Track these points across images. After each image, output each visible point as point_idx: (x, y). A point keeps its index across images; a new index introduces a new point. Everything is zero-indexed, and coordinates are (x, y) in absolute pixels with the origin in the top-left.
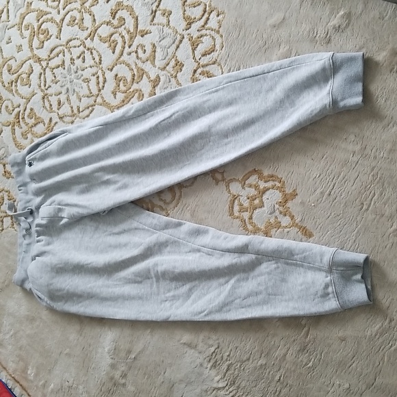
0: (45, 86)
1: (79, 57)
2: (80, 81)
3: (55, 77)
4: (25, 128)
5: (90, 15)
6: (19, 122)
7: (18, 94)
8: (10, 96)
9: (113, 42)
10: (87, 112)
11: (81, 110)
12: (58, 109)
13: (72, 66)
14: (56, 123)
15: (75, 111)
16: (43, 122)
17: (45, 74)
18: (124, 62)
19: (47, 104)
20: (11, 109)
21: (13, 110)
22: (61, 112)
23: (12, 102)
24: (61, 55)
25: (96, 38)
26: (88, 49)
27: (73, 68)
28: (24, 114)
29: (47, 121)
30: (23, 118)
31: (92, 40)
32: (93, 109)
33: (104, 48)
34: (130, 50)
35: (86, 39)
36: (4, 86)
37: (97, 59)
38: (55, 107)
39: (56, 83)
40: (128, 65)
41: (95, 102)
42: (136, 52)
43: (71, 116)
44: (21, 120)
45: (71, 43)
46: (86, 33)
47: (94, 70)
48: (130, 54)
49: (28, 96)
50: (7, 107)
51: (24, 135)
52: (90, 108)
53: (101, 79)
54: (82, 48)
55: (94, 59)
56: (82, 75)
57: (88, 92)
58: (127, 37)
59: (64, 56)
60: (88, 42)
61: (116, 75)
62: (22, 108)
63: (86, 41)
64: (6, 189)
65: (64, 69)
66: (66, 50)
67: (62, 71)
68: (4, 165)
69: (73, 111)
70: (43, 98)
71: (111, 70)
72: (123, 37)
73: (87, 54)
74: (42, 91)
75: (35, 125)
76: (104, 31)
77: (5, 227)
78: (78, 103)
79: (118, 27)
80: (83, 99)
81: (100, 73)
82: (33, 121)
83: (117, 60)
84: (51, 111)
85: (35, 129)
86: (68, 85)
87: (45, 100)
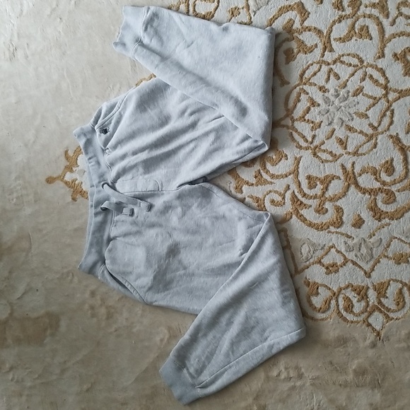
0: (307, 141)
1: (328, 79)
2: (351, 99)
3: (312, 122)
4: (315, 203)
5: (309, 30)
6: (302, 203)
7: (278, 177)
8: (269, 187)
9: (362, 29)
10: (386, 121)
11: (376, 125)
12: (345, 148)
13: (326, 94)
14: (353, 164)
15: (370, 131)
16: (333, 177)
17: (296, 131)
18: (394, 36)
19: (324, 156)
20: (280, 199)
21: (284, 198)
22: (351, 148)
23: (276, 192)
24: (303, 96)
25: (334, 44)
26: (335, 62)
27: (330, 95)
28: (301, 190)
29: (340, 173)
30: (304, 195)
31: (332, 50)
32: (393, 110)
33: (354, 45)
34: (390, 19)
35: (323, 56)
36: (252, 185)
37: (355, 61)
38: (338, 150)
39: (320, 126)
40: (402, 34)
41: (388, 101)
42: (401, 14)
43: (368, 141)
44: (303, 200)
45: (306, 75)
46: (318, 51)
47: (360, 74)
48: (393, 23)
49: (292, 168)
50: (272, 202)
51: (321, 210)
52: (388, 113)
53: (376, 75)
54: (325, 68)
55: (350, 65)
56: (349, 92)
57: (371, 101)
58: (375, 12)
59: (308, 94)
60: (329, 57)
61: (395, 55)
62: (294, 187)
63: (325, 58)
64: (343, 285)
65: (319, 105)
66: (305, 87)
67: (317, 109)
68: (320, 262)
69: (366, 135)
70: (315, 154)
71: (383, 56)
72: (370, 16)
73: (337, 68)
74: (307, 149)
75: (327, 189)
76: (341, 30)
77: (378, 328)
78: (365, 122)
79: (356, 12)
80: (370, 113)
81: (370, 71)
82: (320, 187)
83: (382, 41)
84: (336, 157)
85: (330, 193)
86: (338, 115)
87: (319, 154)
